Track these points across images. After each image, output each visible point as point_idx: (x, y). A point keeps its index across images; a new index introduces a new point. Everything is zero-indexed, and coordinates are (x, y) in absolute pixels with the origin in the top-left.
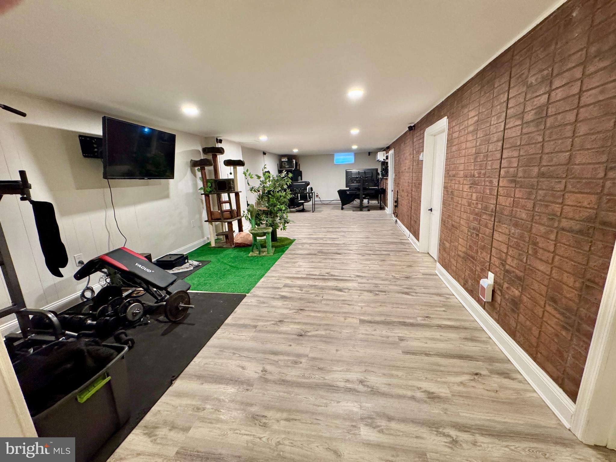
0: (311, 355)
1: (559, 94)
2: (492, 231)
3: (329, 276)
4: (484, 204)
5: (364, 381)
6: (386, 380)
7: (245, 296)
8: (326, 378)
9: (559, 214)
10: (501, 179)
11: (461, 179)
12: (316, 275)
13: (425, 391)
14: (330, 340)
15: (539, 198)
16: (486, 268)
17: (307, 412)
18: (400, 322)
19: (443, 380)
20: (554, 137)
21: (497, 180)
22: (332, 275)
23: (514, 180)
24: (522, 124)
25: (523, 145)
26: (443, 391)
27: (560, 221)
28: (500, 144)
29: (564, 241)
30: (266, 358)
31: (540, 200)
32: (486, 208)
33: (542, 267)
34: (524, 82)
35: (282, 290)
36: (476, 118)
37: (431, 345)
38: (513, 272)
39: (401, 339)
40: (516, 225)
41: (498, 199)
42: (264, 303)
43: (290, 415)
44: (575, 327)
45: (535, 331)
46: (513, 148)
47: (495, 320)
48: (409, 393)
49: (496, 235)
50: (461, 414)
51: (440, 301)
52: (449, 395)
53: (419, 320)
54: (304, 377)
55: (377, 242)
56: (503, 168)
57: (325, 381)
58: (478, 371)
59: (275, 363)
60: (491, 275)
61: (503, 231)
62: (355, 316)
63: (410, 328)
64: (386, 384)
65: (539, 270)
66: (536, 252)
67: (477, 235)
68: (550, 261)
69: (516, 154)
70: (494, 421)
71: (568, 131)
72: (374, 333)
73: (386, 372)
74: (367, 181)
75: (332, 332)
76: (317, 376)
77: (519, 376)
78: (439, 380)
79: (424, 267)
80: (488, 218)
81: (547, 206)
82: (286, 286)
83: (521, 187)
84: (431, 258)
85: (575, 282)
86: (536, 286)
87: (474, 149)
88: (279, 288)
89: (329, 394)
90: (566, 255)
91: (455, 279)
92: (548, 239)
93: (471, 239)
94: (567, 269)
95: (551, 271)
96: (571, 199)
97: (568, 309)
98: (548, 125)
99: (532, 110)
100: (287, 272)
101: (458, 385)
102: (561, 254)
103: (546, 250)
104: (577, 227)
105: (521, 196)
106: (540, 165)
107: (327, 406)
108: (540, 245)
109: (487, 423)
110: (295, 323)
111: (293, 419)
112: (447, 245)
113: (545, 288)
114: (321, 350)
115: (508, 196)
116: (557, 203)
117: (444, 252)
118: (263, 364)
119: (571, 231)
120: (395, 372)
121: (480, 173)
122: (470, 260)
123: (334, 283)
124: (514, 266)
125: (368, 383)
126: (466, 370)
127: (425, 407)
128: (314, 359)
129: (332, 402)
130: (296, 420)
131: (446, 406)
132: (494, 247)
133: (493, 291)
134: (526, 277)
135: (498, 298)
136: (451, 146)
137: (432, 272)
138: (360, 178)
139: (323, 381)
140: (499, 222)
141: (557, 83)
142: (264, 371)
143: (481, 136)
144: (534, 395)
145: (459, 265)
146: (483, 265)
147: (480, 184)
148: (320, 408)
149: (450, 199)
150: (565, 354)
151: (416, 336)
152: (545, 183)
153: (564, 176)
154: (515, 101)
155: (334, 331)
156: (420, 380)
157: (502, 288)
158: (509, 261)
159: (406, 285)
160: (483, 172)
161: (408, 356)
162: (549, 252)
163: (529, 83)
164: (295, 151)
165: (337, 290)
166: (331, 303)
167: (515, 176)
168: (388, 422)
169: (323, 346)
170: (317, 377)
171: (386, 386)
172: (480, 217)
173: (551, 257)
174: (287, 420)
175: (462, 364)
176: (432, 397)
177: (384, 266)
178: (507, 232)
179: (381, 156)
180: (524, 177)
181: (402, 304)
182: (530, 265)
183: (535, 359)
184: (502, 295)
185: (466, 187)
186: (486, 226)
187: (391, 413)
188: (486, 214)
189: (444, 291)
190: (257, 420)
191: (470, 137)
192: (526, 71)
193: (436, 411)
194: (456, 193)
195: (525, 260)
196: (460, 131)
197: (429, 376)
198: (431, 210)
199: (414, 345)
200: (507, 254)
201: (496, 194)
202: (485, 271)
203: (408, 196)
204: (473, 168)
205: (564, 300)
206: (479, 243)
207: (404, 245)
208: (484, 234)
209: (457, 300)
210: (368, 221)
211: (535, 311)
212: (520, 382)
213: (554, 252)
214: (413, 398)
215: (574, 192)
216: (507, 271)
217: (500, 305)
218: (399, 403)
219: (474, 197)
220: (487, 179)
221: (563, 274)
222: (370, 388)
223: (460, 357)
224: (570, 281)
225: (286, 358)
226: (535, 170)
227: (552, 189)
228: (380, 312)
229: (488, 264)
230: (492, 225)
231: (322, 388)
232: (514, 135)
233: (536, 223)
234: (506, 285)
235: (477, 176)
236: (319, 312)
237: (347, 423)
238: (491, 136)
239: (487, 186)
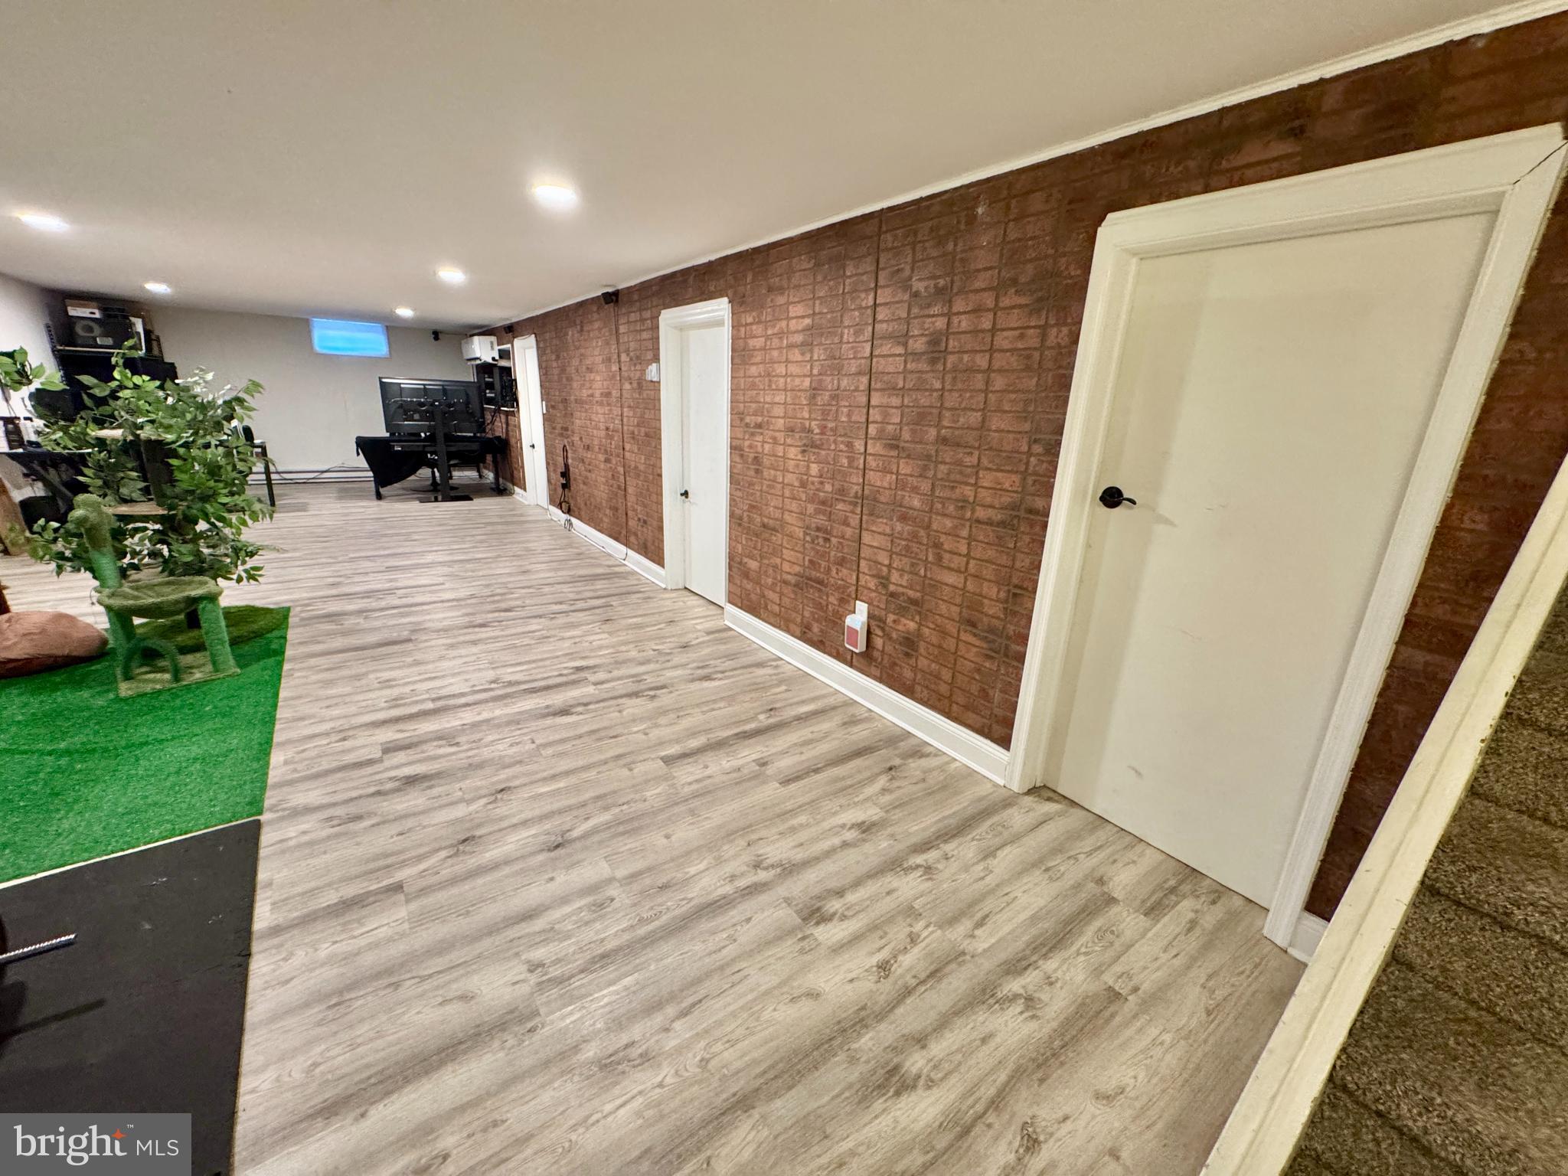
0: (621, 873)
1: (964, 323)
2: (858, 531)
3: (505, 687)
4: (837, 485)
5: (761, 862)
6: (790, 842)
7: (258, 825)
8: (690, 896)
9: (971, 499)
10: (870, 442)
11: (780, 436)
12: (463, 695)
13: (852, 826)
14: (636, 824)
15: (939, 477)
16: (849, 596)
17: (708, 975)
18: (736, 734)
19: (861, 797)
20: (960, 386)
21: (863, 443)
22: (510, 684)
23: (893, 443)
24: (906, 354)
25: (910, 390)
26: (871, 813)
27: (973, 511)
28: (865, 380)
29: (981, 538)
30: (511, 941)
31: (942, 479)
32: (842, 491)
33: (951, 578)
34: (906, 286)
35: (387, 764)
36: (808, 321)
37: (810, 754)
38: (903, 594)
39: (763, 763)
40: (903, 518)
41: (867, 476)
42: (359, 818)
43: (682, 1002)
44: (1002, 651)
45: (946, 675)
46: (891, 392)
47: (875, 678)
48: (836, 841)
49: (867, 538)
50: (910, 831)
51: (770, 675)
52: (882, 814)
53: (763, 720)
54: (642, 921)
55: (560, 579)
56: (873, 422)
57: (692, 904)
58: (888, 765)
59: (550, 934)
60: (862, 608)
61: (880, 530)
62: (646, 756)
63: (760, 738)
64: (796, 847)
65: (947, 585)
66: (939, 558)
67: (827, 540)
68: (963, 569)
69: (895, 401)
70: (945, 818)
71: (979, 381)
72: (708, 772)
73: (782, 828)
74: (453, 416)
75: (625, 807)
76: (669, 904)
77: (930, 749)
78: (856, 800)
79: (697, 618)
80: (849, 508)
81: (953, 488)
82: (389, 749)
83: (908, 457)
84: (696, 597)
85: (998, 592)
86: (943, 608)
87: (808, 380)
88: (370, 762)
89: (720, 920)
90: (986, 557)
91: (779, 627)
92: (958, 536)
93: (813, 549)
94: (988, 577)
95: (965, 583)
96: (987, 479)
97: (991, 630)
98: (949, 366)
99: (922, 335)
100: (353, 709)
101: (883, 795)
102: (978, 556)
103: (955, 554)
104: (997, 516)
105: (908, 472)
106: (939, 426)
107: (735, 940)
108: (946, 547)
109: (941, 825)
110: (515, 826)
111: (694, 1005)
112: (753, 565)
113: (957, 609)
114: (633, 852)
115: (886, 471)
116: (967, 484)
117: (745, 581)
118: (517, 954)
119: (990, 523)
120: (795, 822)
121: (823, 428)
122: (812, 587)
123: (537, 701)
124: (904, 584)
125: (769, 862)
126: (876, 770)
127: (868, 848)
128: (634, 876)
129: (739, 928)
130: (700, 1001)
131: (889, 830)
132: (864, 559)
133: (869, 632)
134: (927, 598)
135: (878, 642)
136: (744, 363)
137: (720, 624)
138: (432, 404)
139: (689, 906)
140: (871, 514)
141: (959, 305)
142: (534, 967)
143: (822, 357)
144: (957, 764)
145: (786, 601)
146: (843, 593)
147: (825, 447)
148: (725, 952)
149: (752, 473)
150: (991, 692)
151: (780, 749)
152: (948, 454)
153: (977, 445)
154: (888, 312)
155: (628, 803)
156: (835, 814)
157: (885, 623)
158: (895, 577)
159: (694, 661)
160: (831, 425)
161: (793, 787)
162: (960, 555)
163: (914, 289)
164: (157, 288)
165: (555, 714)
166: (568, 746)
167: (897, 438)
168: (841, 900)
169: (631, 843)
170: (673, 905)
171: (798, 849)
172: (831, 506)
173: (964, 563)
174: (684, 1014)
175: (867, 763)
176: (866, 828)
177: (620, 633)
178: (888, 530)
179: (483, 350)
180: (912, 442)
181: (714, 701)
182: (931, 579)
183: (948, 715)
184: (887, 636)
185: (793, 452)
186: (846, 523)
187: (833, 884)
188: (844, 501)
189: (761, 656)
190: (619, 1064)
191: (795, 356)
192: (908, 268)
193: (885, 844)
194: (766, 461)
195: (922, 572)
196: (768, 338)
197: (843, 801)
198: (686, 494)
199: (786, 764)
200: (889, 566)
201: (861, 466)
202: (848, 602)
203: (607, 461)
204: (807, 416)
205: (985, 619)
206: (833, 553)
207: (625, 578)
208: (843, 537)
209: (790, 667)
210: (489, 528)
211: (945, 646)
212: (936, 755)
213: (968, 555)
214: (845, 845)
215: (990, 469)
216: (892, 595)
217: (883, 651)
218: (834, 862)
219: (814, 469)
220: (839, 439)
221: (982, 584)
222: (778, 866)
223: (859, 753)
224: (992, 591)
225: (567, 909)
226: (933, 432)
227: (959, 463)
228: (687, 729)
229: (854, 588)
230: (858, 521)
231: (700, 917)
232: (891, 369)
233: (937, 514)
234: (891, 618)
235: (817, 431)
236: (554, 777)
237: (789, 942)
238: (846, 362)
239: (841, 451)
